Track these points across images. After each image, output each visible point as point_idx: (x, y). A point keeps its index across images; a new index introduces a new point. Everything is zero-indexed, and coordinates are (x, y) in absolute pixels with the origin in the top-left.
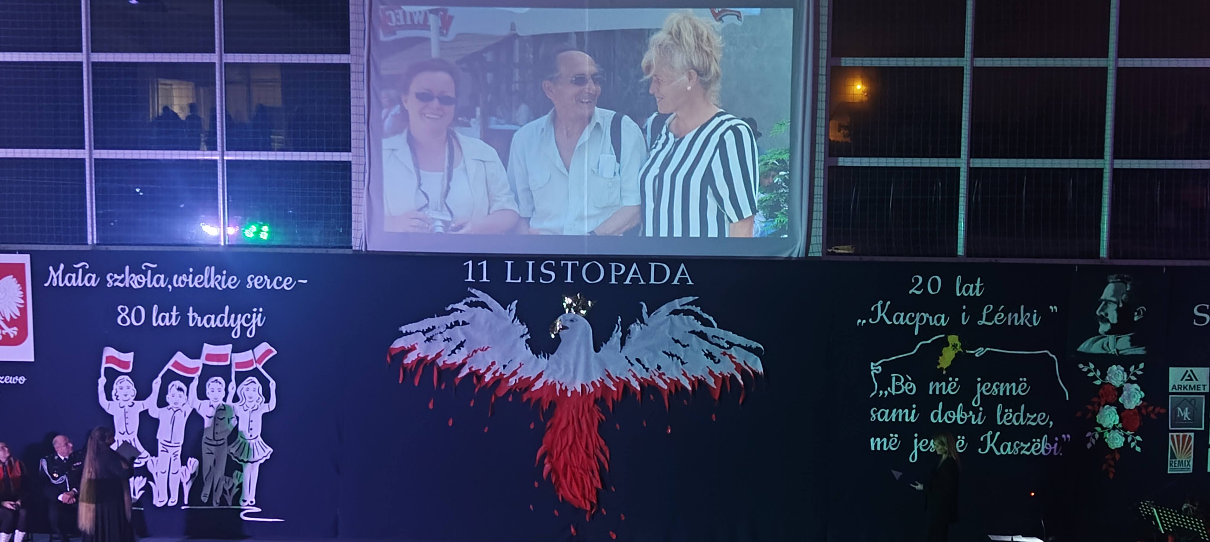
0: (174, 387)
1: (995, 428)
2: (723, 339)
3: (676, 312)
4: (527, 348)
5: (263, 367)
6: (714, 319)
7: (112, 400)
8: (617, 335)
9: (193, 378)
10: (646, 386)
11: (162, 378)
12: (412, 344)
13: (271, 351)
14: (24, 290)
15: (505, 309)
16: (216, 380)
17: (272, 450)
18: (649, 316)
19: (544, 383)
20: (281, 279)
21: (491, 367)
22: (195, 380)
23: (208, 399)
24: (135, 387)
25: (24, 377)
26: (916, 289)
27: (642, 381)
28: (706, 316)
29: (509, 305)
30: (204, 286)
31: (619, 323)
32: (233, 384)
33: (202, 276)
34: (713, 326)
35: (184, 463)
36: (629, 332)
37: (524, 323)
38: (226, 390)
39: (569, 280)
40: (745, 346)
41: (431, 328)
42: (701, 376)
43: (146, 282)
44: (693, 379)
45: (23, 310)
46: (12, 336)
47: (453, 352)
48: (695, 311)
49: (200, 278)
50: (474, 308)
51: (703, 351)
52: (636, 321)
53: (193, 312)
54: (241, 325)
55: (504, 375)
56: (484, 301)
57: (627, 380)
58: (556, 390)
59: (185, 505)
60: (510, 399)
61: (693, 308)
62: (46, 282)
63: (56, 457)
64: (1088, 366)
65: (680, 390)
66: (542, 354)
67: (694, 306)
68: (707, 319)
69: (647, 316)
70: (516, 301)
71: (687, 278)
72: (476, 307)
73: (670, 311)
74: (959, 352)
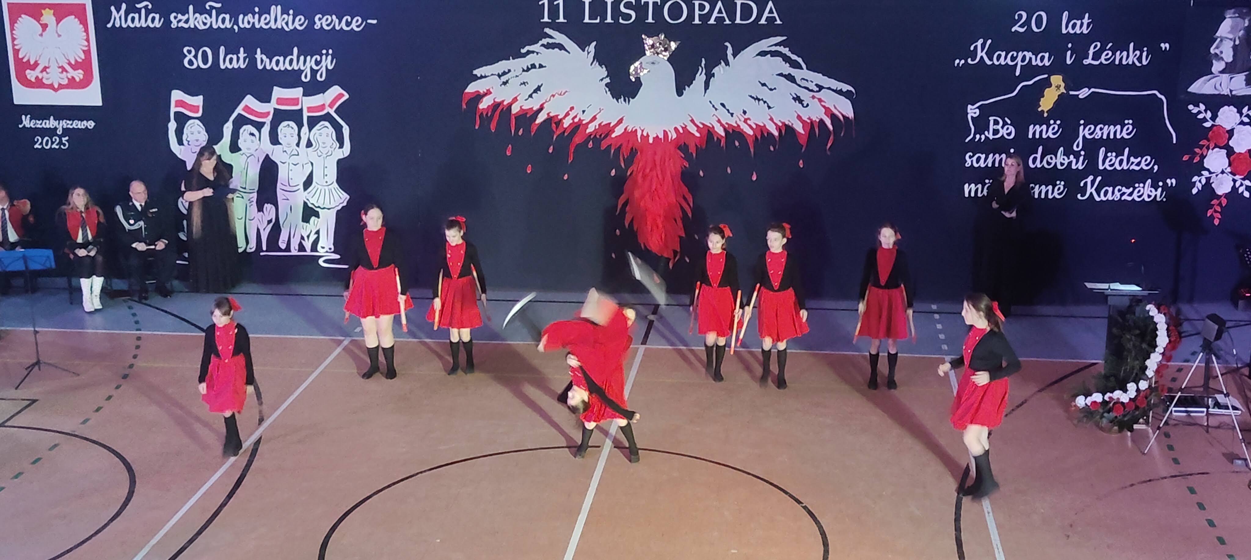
0: (246, 131)
1: (1096, 172)
2: (812, 82)
3: (763, 54)
4: (606, 92)
5: (335, 112)
6: (803, 61)
7: (183, 144)
8: (700, 78)
9: (264, 123)
10: (731, 131)
11: (233, 122)
12: (487, 89)
13: (342, 95)
14: (86, 31)
15: (584, 50)
16: (289, 125)
17: (348, 197)
18: (734, 58)
19: (626, 129)
20: (349, 20)
21: (570, 112)
22: (266, 125)
23: (280, 144)
24: (207, 132)
25: (91, 121)
26: (1019, 26)
27: (727, 126)
28: (794, 57)
29: (588, 47)
30: (270, 28)
31: (703, 65)
32: (305, 129)
33: (267, 16)
34: (802, 69)
35: (260, 209)
36: (713, 75)
37: (603, 66)
38: (299, 135)
39: (650, 20)
40: (835, 89)
41: (507, 71)
42: (789, 121)
43: (211, 22)
44: (780, 124)
45: (87, 53)
46: (78, 80)
47: (531, 96)
48: (783, 52)
49: (266, 19)
50: (550, 50)
51: (791, 94)
52: (720, 63)
53: (262, 53)
54: (311, 68)
55: (583, 120)
56: (561, 43)
57: (711, 126)
58: (637, 136)
59: (263, 251)
60: (590, 145)
61: (781, 49)
62: (109, 22)
63: (131, 204)
64: (1198, 106)
65: (766, 135)
66: (622, 99)
67: (782, 47)
68: (795, 61)
69: (732, 57)
70: (594, 44)
71: (775, 17)
72: (553, 49)
73: (757, 53)
74: (1063, 93)
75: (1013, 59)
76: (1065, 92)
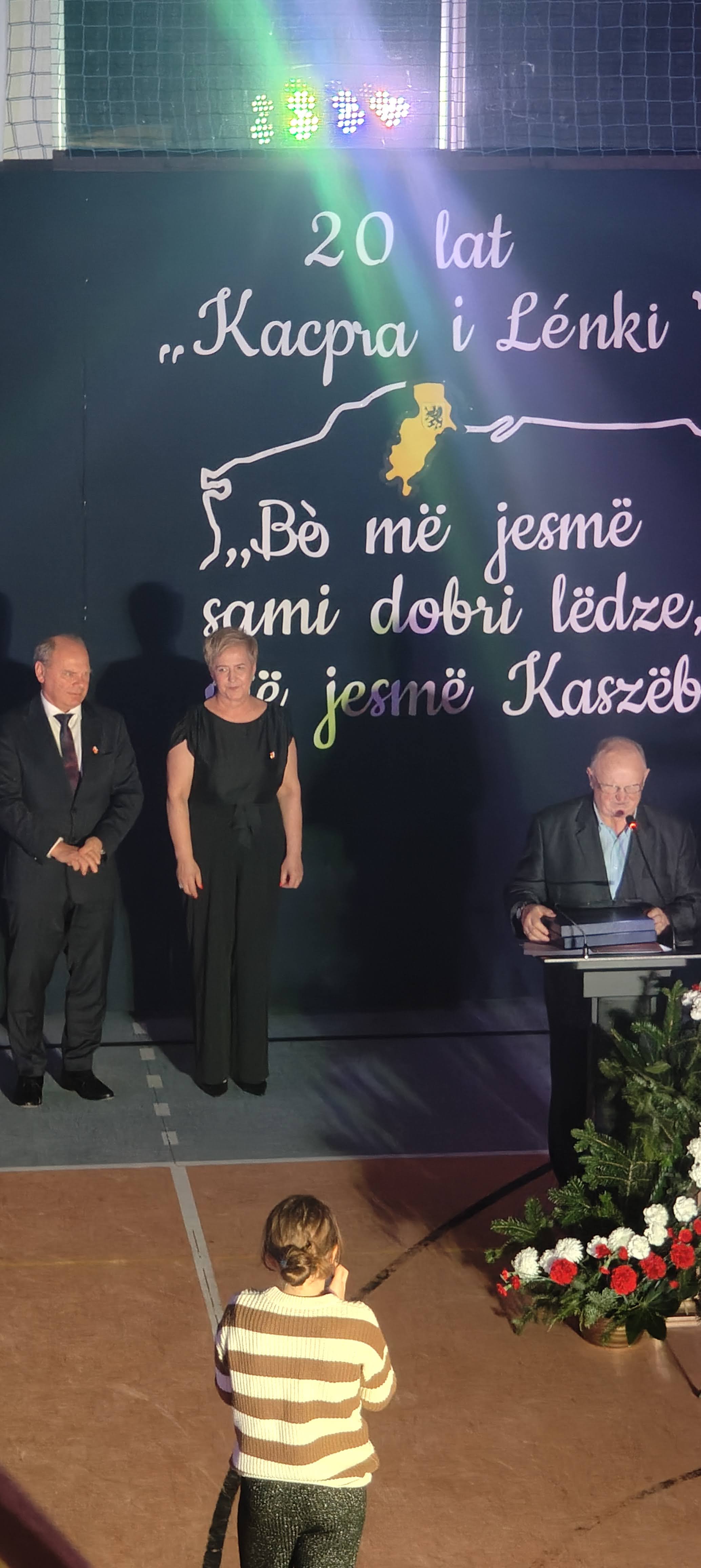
1: (548, 642)
26: (323, 252)
74: (448, 430)
75: (313, 340)
76: (455, 428)
